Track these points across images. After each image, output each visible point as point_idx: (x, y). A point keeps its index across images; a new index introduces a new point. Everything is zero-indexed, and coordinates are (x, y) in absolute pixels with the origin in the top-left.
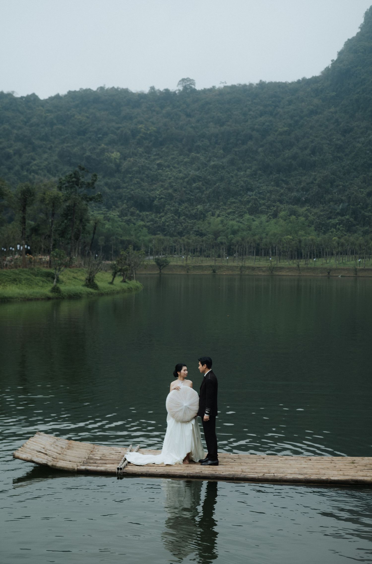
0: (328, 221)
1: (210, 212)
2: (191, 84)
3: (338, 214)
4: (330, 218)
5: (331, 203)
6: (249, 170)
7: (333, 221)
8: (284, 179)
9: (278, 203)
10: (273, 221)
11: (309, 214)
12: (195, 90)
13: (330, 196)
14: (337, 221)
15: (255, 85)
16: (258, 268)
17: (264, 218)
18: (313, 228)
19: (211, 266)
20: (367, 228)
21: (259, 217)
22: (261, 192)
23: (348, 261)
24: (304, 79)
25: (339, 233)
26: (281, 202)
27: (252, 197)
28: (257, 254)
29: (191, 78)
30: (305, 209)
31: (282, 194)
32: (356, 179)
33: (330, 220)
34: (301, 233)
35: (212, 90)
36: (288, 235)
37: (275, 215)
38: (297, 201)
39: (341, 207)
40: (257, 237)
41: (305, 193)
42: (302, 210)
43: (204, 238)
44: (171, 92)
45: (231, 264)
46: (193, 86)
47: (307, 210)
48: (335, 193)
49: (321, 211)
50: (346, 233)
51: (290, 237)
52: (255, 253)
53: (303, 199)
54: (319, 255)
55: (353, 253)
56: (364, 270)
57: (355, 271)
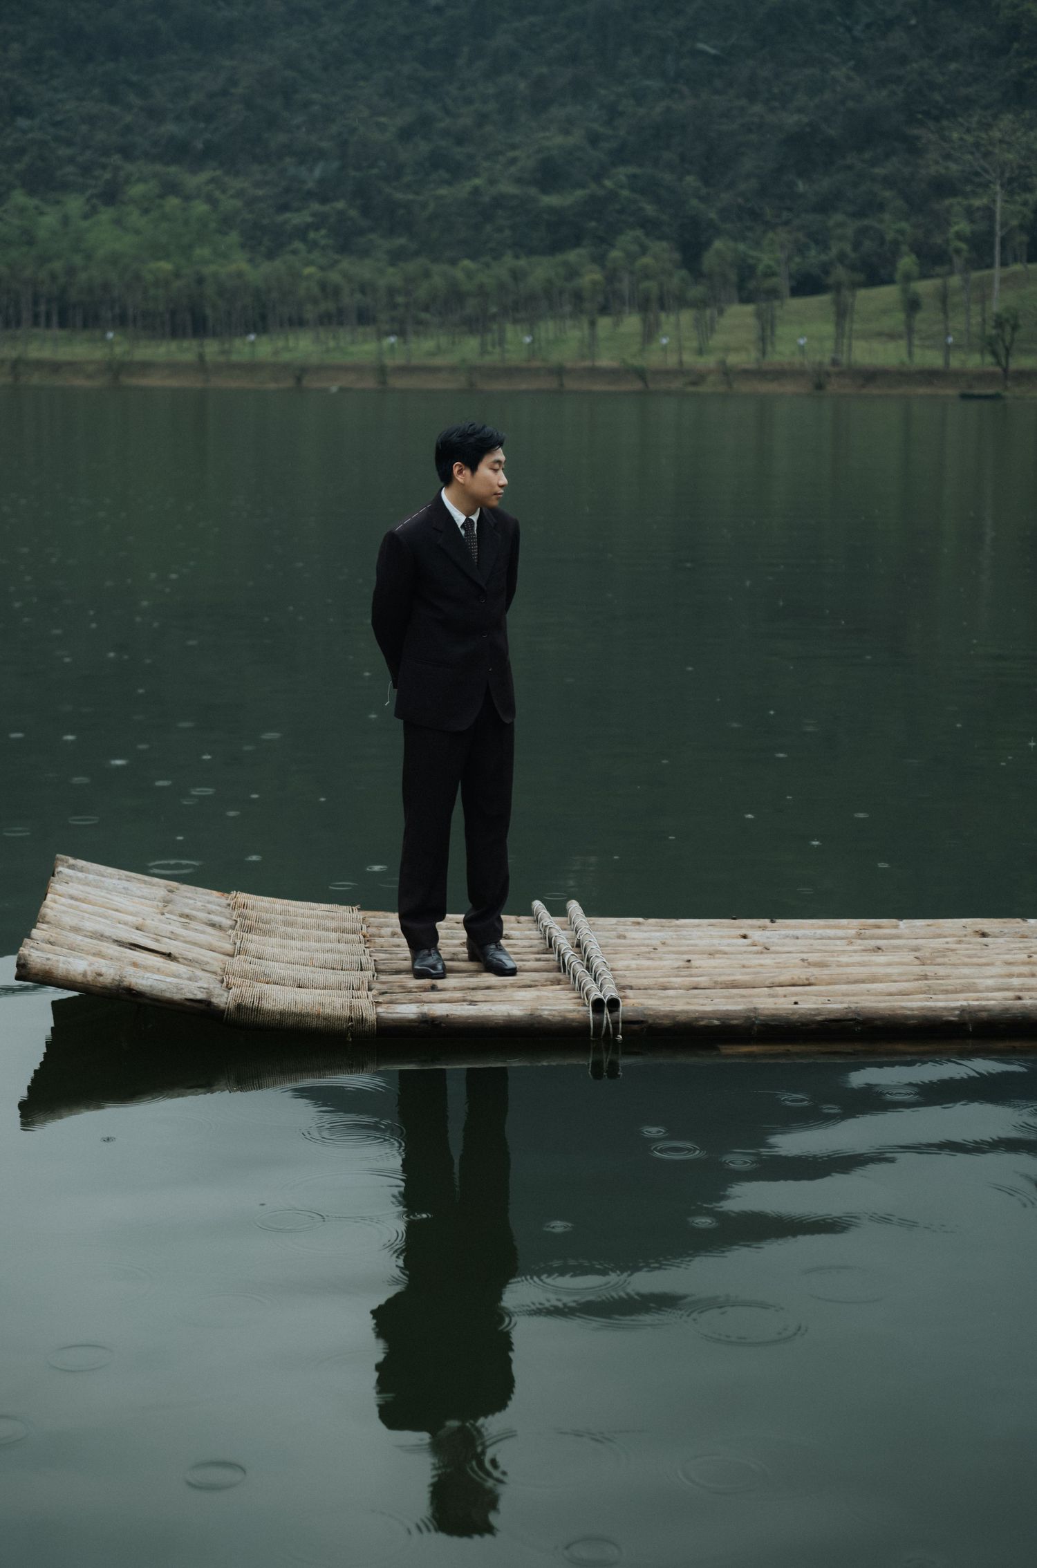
0: (280, 218)
3: (310, 195)
4: (284, 208)
5: (288, 160)
6: (15, 46)
7: (297, 219)
8: (135, 78)
9: (116, 159)
10: (106, 215)
11: (217, 194)
13: (282, 138)
14: (309, 219)
16: (71, 364)
17: (75, 204)
18: (234, 237)
20: (402, 241)
21: (58, 202)
22: (58, 118)
23: (353, 343)
25: (315, 255)
26: (127, 152)
27: (30, 136)
28: (63, 324)
30: (204, 176)
31: (128, 129)
32: (362, 83)
33: (288, 215)
34: (202, 252)
36: (159, 259)
37: (111, 196)
38: (177, 151)
39: (317, 173)
40: (57, 266)
41: (202, 125)
42: (195, 181)
47: (212, 180)
48: (298, 127)
49: (258, 185)
50: (337, 257)
51: (166, 266)
52: (55, 319)
53: (199, 145)
54: (260, 323)
55: (364, 317)
56: (407, 370)
57: (382, 371)
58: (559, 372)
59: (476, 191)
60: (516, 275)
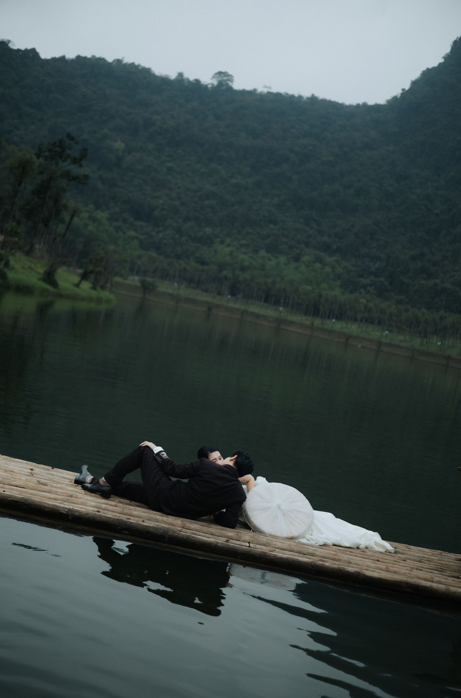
0: (358, 280)
1: (219, 239)
2: (228, 80)
3: (372, 273)
4: (361, 276)
5: (367, 259)
6: (276, 198)
7: (364, 281)
8: (317, 218)
9: (303, 246)
10: (293, 265)
11: (336, 266)
12: (231, 88)
13: (366, 250)
14: (369, 282)
15: (305, 98)
16: (264, 316)
17: (282, 259)
18: (339, 283)
19: (207, 302)
20: (403, 297)
21: (277, 257)
22: (286, 227)
23: (372, 331)
24: (365, 105)
25: (367, 296)
26: (307, 245)
27: (273, 231)
28: (266, 301)
29: (230, 73)
30: (333, 259)
31: (310, 236)
32: (401, 236)
33: (361, 279)
34: (324, 285)
35: (252, 93)
36: (307, 285)
37: (297, 259)
38: (326, 248)
39: (376, 266)
40: (269, 280)
41: (337, 240)
42: (331, 259)
43: (206, 268)
44: (202, 85)
45: (231, 305)
46: (230, 83)
47: (336, 261)
48: (373, 248)
49: (353, 266)
50: (375, 298)
51: (309, 288)
52: (263, 299)
53: (335, 247)
54: (340, 316)
55: (379, 323)
56: (390, 345)
57: (380, 344)
58: (449, 358)
59: (436, 284)
60: (442, 318)
